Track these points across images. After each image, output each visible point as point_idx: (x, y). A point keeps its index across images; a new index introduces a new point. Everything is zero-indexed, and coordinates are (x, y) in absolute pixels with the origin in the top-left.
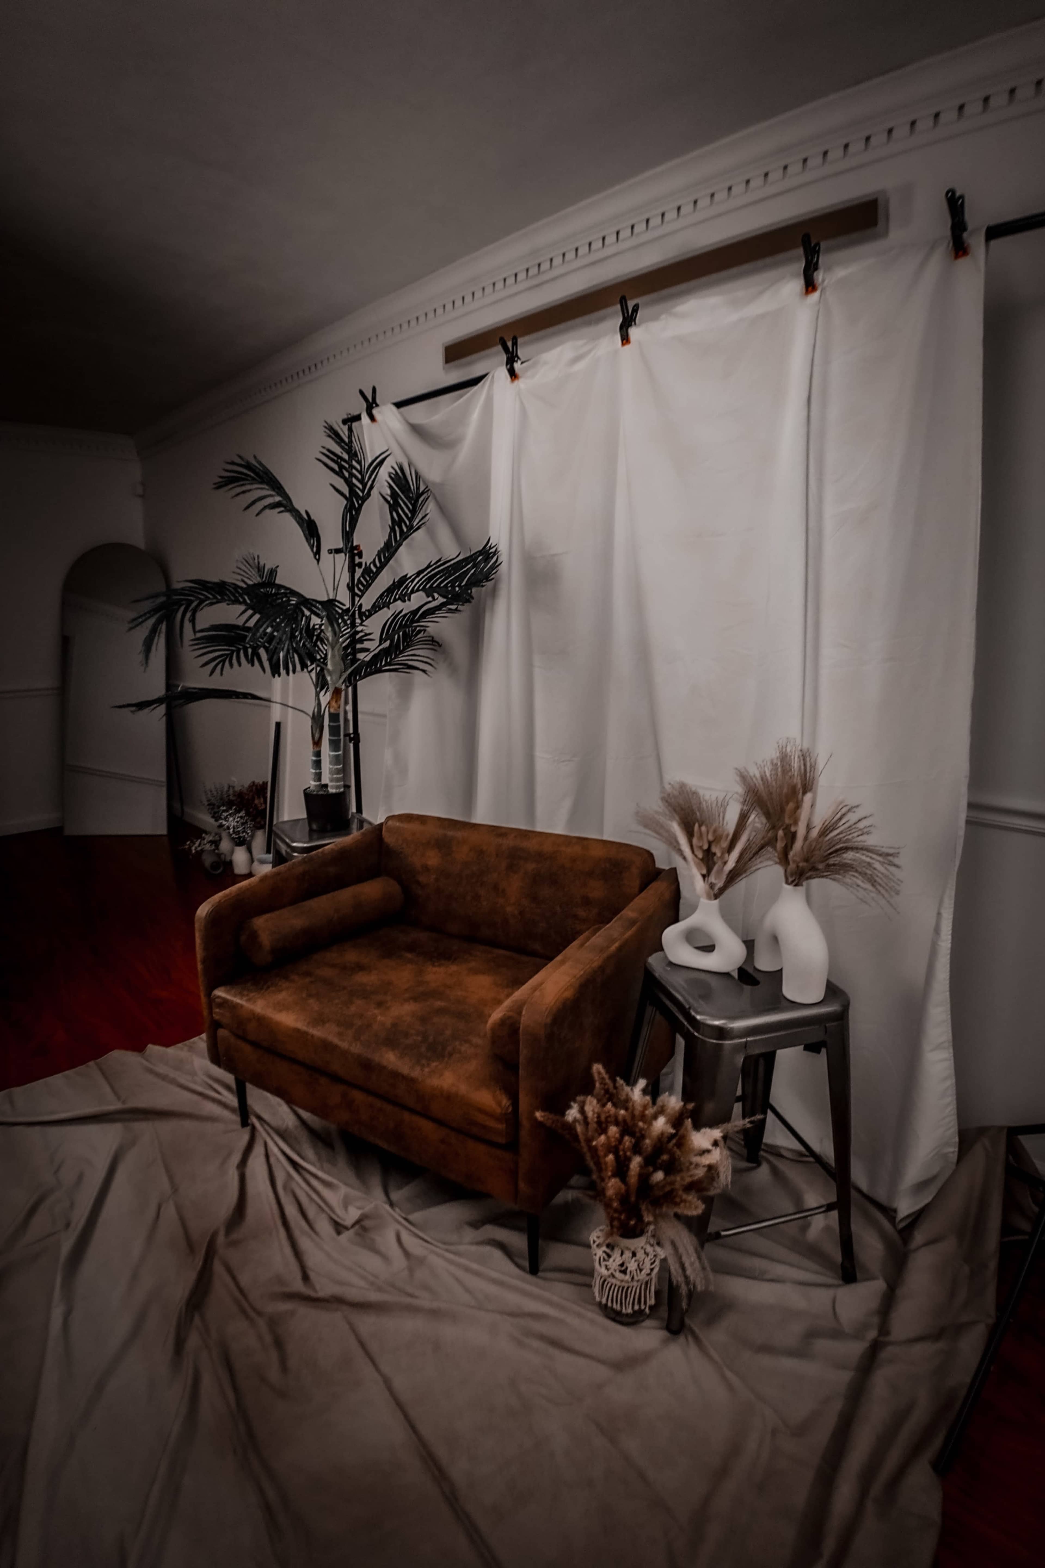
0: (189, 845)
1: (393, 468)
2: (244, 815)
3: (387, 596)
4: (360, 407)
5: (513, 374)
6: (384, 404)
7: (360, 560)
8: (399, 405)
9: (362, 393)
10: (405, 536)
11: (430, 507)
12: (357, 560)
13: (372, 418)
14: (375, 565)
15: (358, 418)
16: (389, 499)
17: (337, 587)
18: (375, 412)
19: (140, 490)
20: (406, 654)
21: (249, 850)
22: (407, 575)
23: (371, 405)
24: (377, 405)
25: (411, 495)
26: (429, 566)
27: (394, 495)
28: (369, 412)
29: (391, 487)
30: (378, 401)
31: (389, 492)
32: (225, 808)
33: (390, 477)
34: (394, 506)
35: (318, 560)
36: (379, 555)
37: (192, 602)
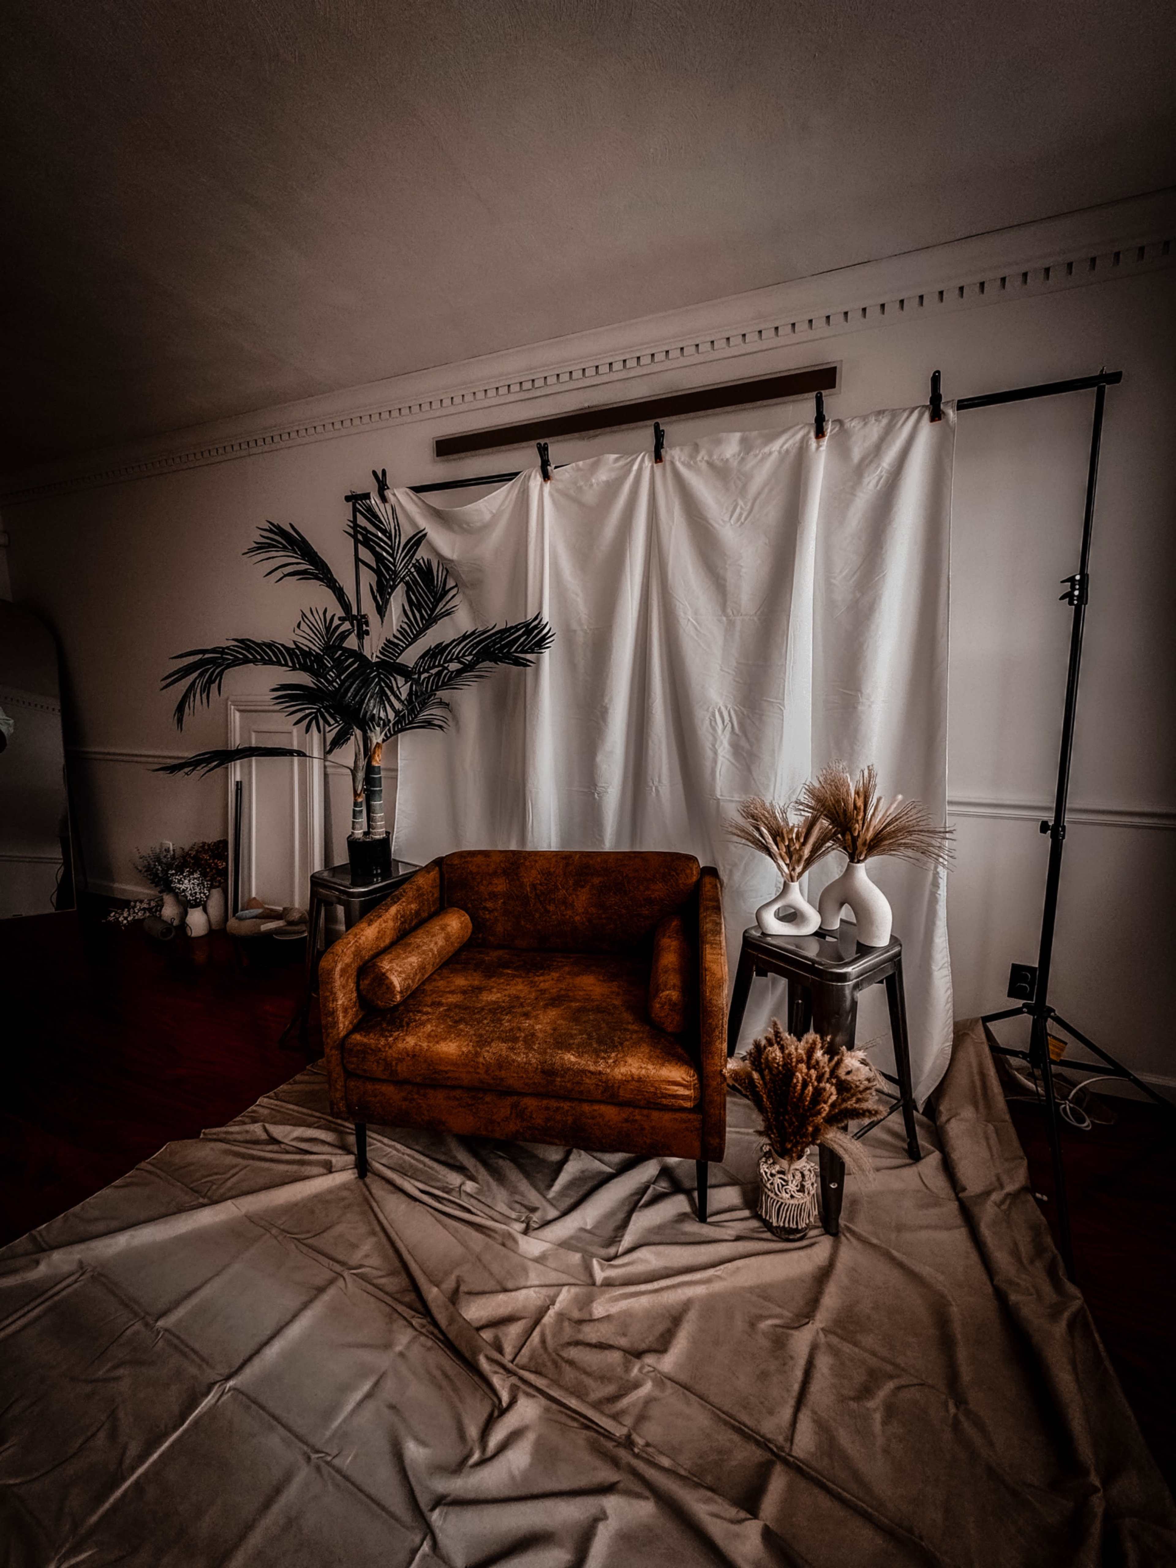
0: (114, 916)
5: (546, 476)
6: (397, 487)
7: (368, 628)
8: (417, 489)
9: (374, 473)
12: (365, 628)
13: (384, 498)
18: (386, 492)
20: (425, 714)
21: (205, 910)
23: (382, 486)
24: (389, 486)
28: (380, 492)
30: (390, 483)
32: (174, 872)
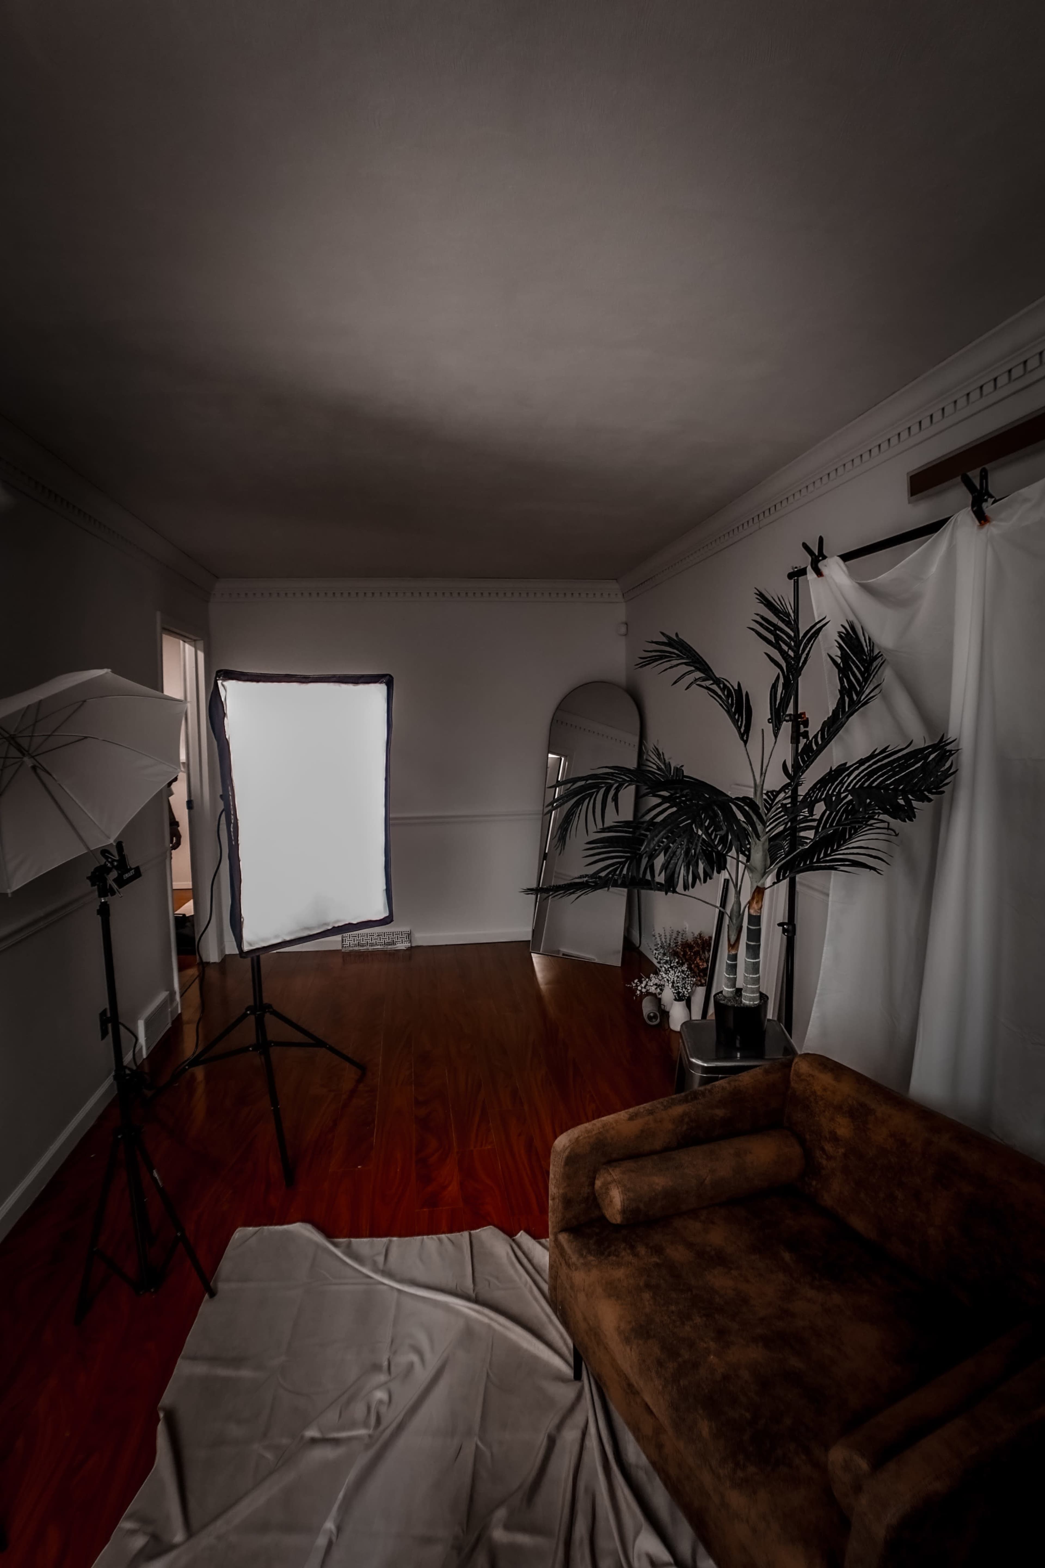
1: (843, 626)
2: (686, 969)
3: (819, 790)
4: (805, 561)
6: (832, 556)
7: (806, 729)
9: (805, 546)
10: (855, 706)
11: (887, 675)
12: (802, 729)
13: (819, 573)
14: (817, 743)
15: (803, 572)
16: (839, 661)
17: (765, 774)
18: (820, 565)
19: (623, 630)
22: (846, 764)
23: (817, 558)
24: (825, 557)
25: (865, 657)
26: (872, 756)
27: (844, 656)
28: (814, 566)
29: (840, 647)
30: (825, 553)
31: (839, 653)
33: (840, 637)
34: (844, 670)
35: (745, 742)
36: (822, 730)
37: (612, 785)
